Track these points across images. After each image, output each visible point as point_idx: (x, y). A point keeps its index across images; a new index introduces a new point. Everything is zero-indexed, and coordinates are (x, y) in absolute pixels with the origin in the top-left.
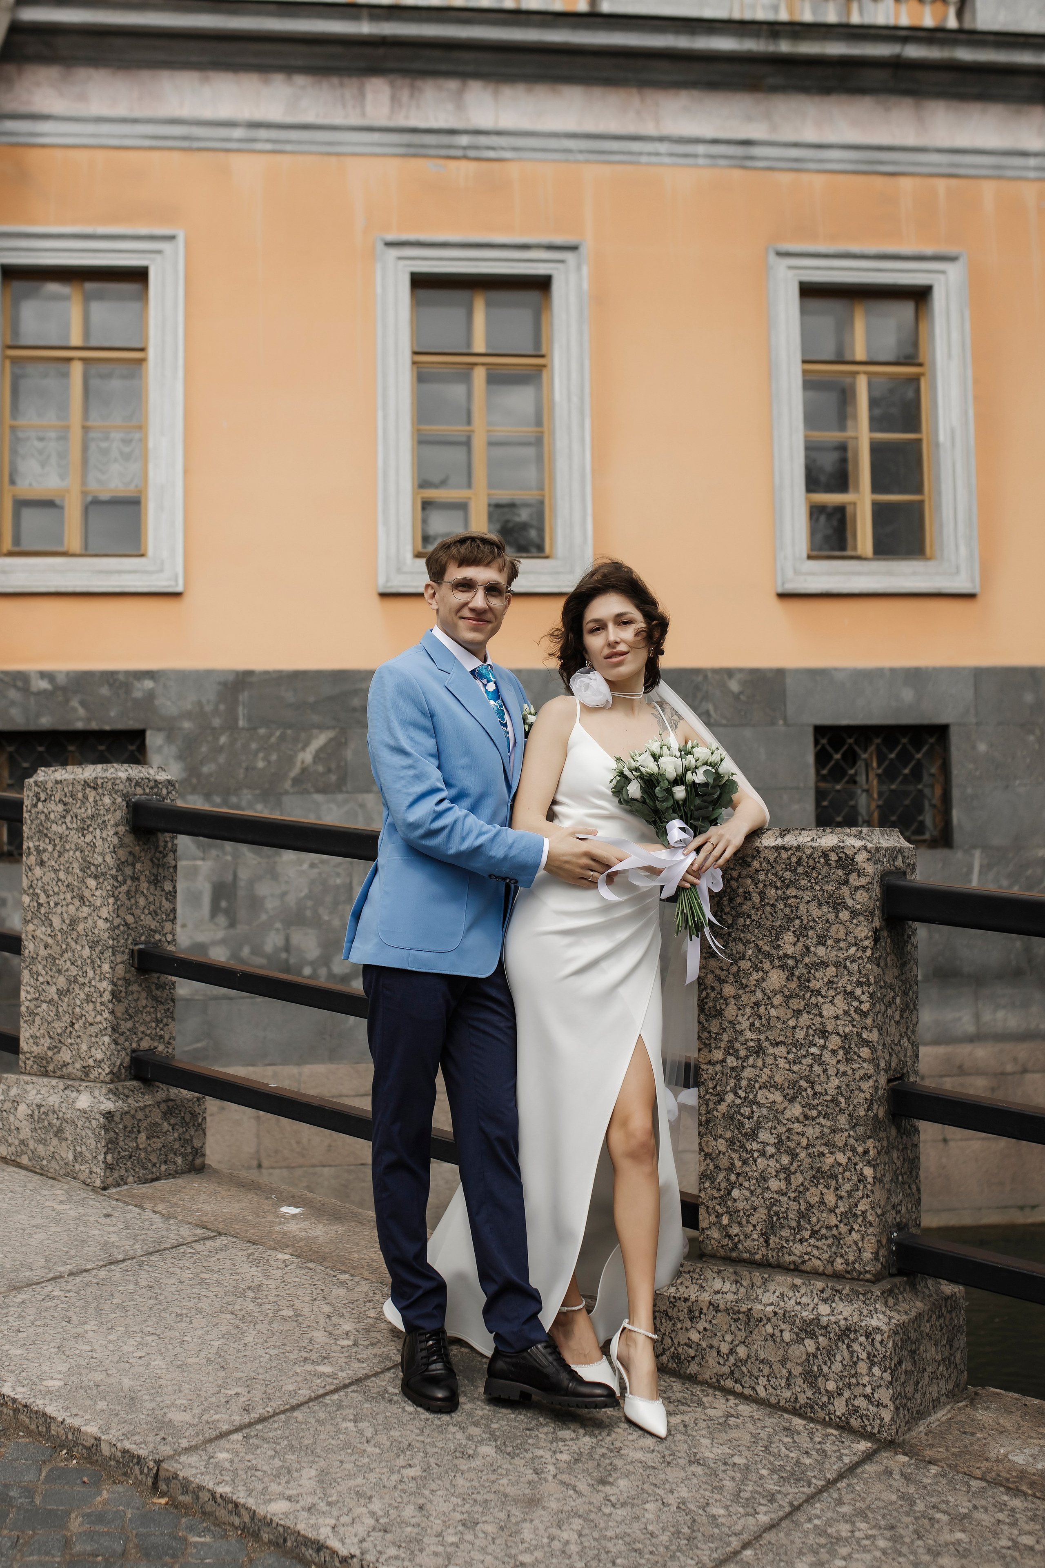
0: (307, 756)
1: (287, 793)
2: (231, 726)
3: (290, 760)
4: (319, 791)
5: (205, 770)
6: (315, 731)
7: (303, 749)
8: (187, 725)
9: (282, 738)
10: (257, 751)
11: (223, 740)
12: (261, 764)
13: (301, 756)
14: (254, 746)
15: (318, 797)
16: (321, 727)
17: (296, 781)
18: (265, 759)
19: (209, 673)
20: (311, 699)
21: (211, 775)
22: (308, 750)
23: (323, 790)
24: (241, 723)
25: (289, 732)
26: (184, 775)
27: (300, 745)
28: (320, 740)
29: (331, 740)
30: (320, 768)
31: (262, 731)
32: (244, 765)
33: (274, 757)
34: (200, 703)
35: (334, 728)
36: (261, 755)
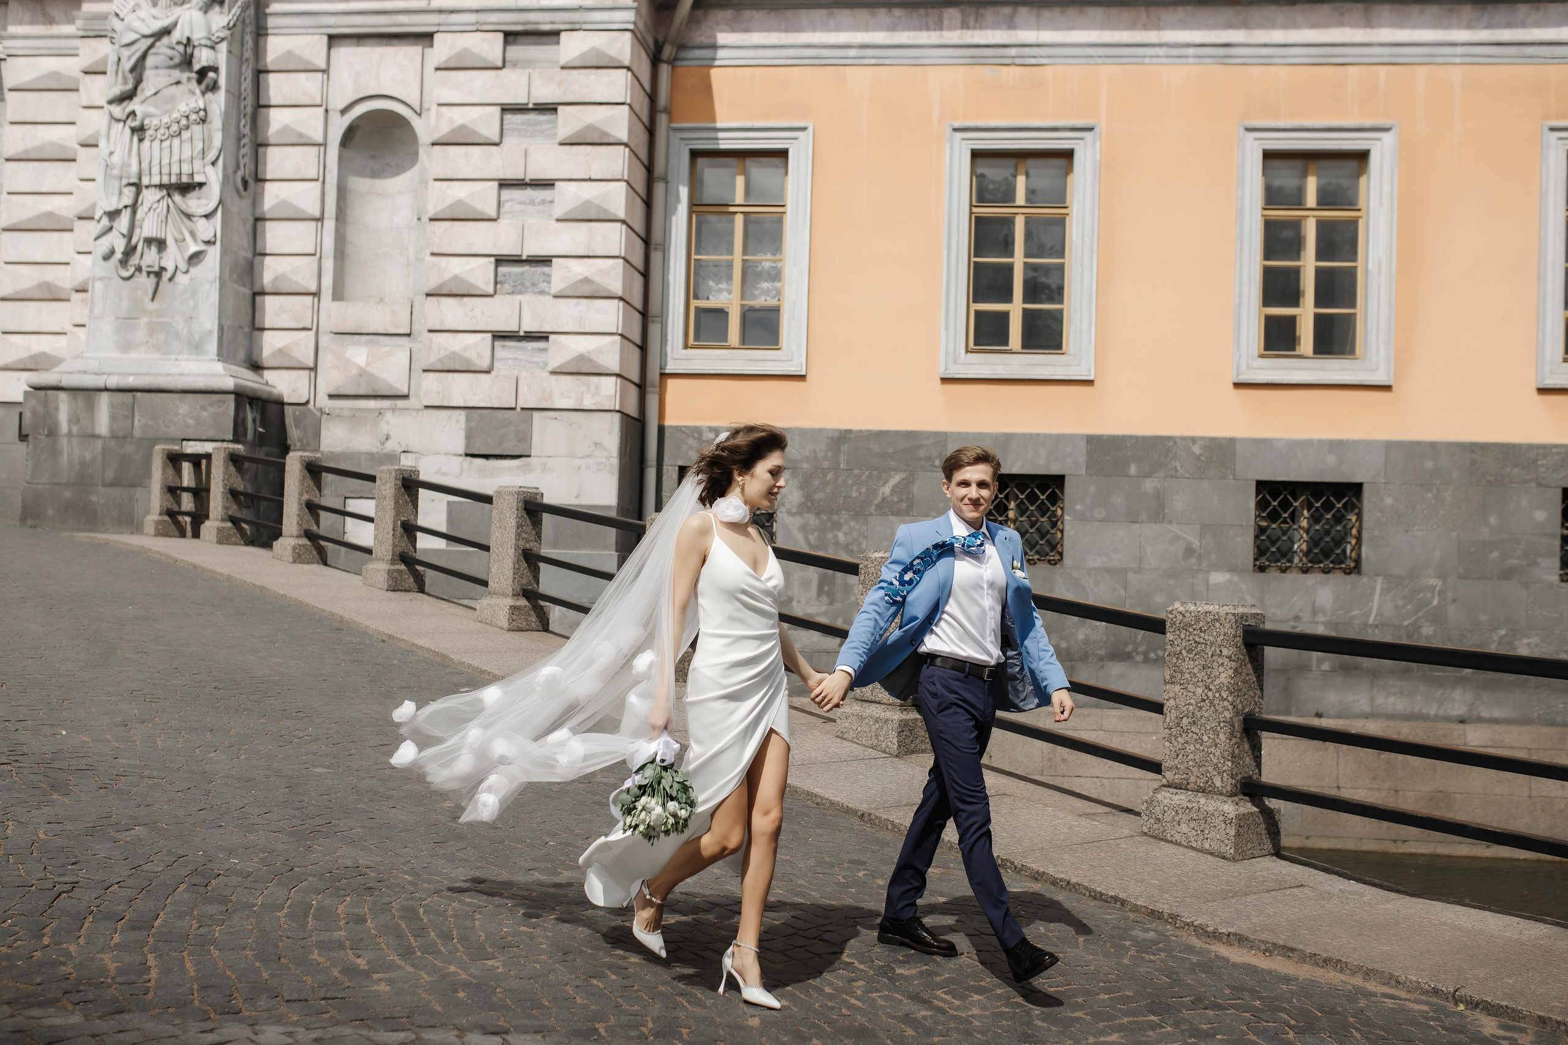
0: (886, 490)
1: (872, 514)
2: (836, 468)
3: (875, 492)
4: (893, 514)
5: (817, 497)
6: (892, 473)
7: (884, 485)
8: (805, 466)
9: (870, 477)
10: (852, 486)
11: (829, 477)
12: (854, 495)
13: (882, 489)
14: (850, 482)
15: (893, 518)
16: (896, 470)
17: (878, 507)
18: (857, 491)
19: (821, 430)
20: (891, 451)
21: (821, 500)
22: (887, 485)
23: (897, 513)
24: (842, 466)
25: (875, 472)
26: (803, 500)
27: (882, 482)
28: (896, 479)
29: (903, 479)
30: (895, 499)
31: (856, 472)
32: (843, 494)
33: (864, 490)
34: (815, 451)
35: (905, 471)
36: (855, 488)
